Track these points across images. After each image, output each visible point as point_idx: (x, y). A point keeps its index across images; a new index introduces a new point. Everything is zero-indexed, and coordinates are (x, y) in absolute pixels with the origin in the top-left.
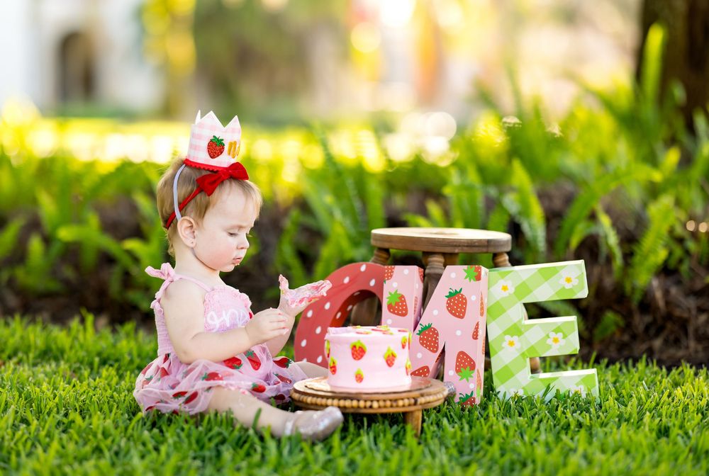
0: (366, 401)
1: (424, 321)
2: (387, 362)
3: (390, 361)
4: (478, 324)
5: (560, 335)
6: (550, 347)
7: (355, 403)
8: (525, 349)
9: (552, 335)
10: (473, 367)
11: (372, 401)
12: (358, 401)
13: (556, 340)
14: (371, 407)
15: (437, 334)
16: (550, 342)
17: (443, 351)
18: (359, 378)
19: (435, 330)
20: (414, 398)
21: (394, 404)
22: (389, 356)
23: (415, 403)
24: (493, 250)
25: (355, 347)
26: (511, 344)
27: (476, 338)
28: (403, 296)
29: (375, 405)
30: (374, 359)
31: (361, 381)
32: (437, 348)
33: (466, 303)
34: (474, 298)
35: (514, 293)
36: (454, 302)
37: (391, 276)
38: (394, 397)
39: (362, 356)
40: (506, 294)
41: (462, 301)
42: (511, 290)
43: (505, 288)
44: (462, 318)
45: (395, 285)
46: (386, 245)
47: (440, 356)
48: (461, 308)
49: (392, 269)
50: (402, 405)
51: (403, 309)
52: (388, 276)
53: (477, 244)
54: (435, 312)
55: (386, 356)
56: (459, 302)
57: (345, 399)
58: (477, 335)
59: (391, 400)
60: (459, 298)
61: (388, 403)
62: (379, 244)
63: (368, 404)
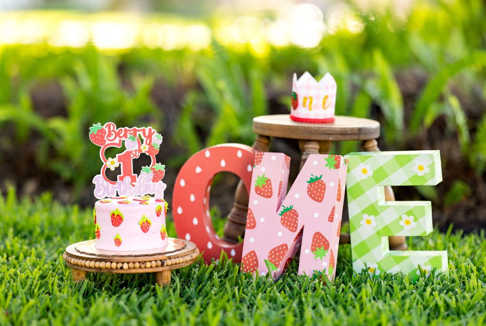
0: (117, 263)
1: (286, 203)
2: (142, 228)
3: (145, 227)
4: (334, 208)
5: (411, 218)
6: (402, 228)
7: (108, 264)
8: (380, 228)
9: (405, 217)
10: (327, 247)
11: (123, 263)
12: (111, 263)
13: (408, 222)
14: (122, 268)
15: (297, 216)
16: (402, 223)
17: (302, 230)
18: (118, 242)
19: (295, 211)
20: (161, 261)
21: (143, 266)
22: (143, 223)
23: (162, 265)
24: (363, 137)
25: (113, 215)
26: (369, 222)
27: (332, 221)
28: (269, 180)
29: (126, 266)
30: (130, 226)
31: (119, 245)
32: (296, 228)
33: (324, 189)
34: (332, 184)
35: (372, 176)
36: (314, 188)
37: (260, 161)
38: (143, 258)
39: (120, 223)
40: (365, 177)
41: (322, 186)
42: (370, 173)
43: (365, 171)
44: (320, 201)
45: (263, 169)
46: (267, 133)
47: (298, 235)
48: (320, 193)
49: (261, 155)
50: (150, 267)
51: (268, 192)
52: (257, 162)
53: (349, 132)
54: (297, 196)
55: (141, 223)
56: (318, 187)
57: (100, 260)
58: (333, 218)
59: (139, 262)
60: (319, 183)
61: (137, 265)
62: (261, 132)
63: (120, 265)
